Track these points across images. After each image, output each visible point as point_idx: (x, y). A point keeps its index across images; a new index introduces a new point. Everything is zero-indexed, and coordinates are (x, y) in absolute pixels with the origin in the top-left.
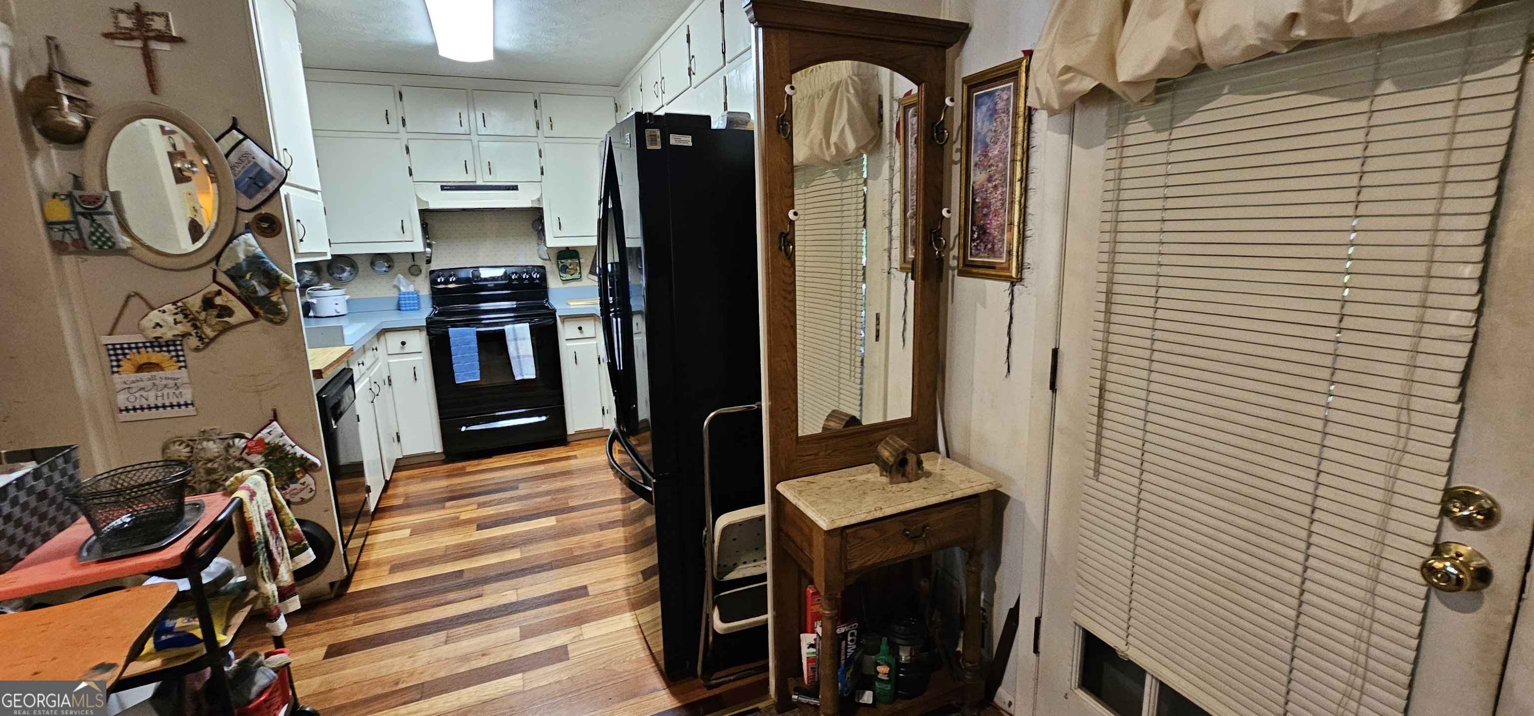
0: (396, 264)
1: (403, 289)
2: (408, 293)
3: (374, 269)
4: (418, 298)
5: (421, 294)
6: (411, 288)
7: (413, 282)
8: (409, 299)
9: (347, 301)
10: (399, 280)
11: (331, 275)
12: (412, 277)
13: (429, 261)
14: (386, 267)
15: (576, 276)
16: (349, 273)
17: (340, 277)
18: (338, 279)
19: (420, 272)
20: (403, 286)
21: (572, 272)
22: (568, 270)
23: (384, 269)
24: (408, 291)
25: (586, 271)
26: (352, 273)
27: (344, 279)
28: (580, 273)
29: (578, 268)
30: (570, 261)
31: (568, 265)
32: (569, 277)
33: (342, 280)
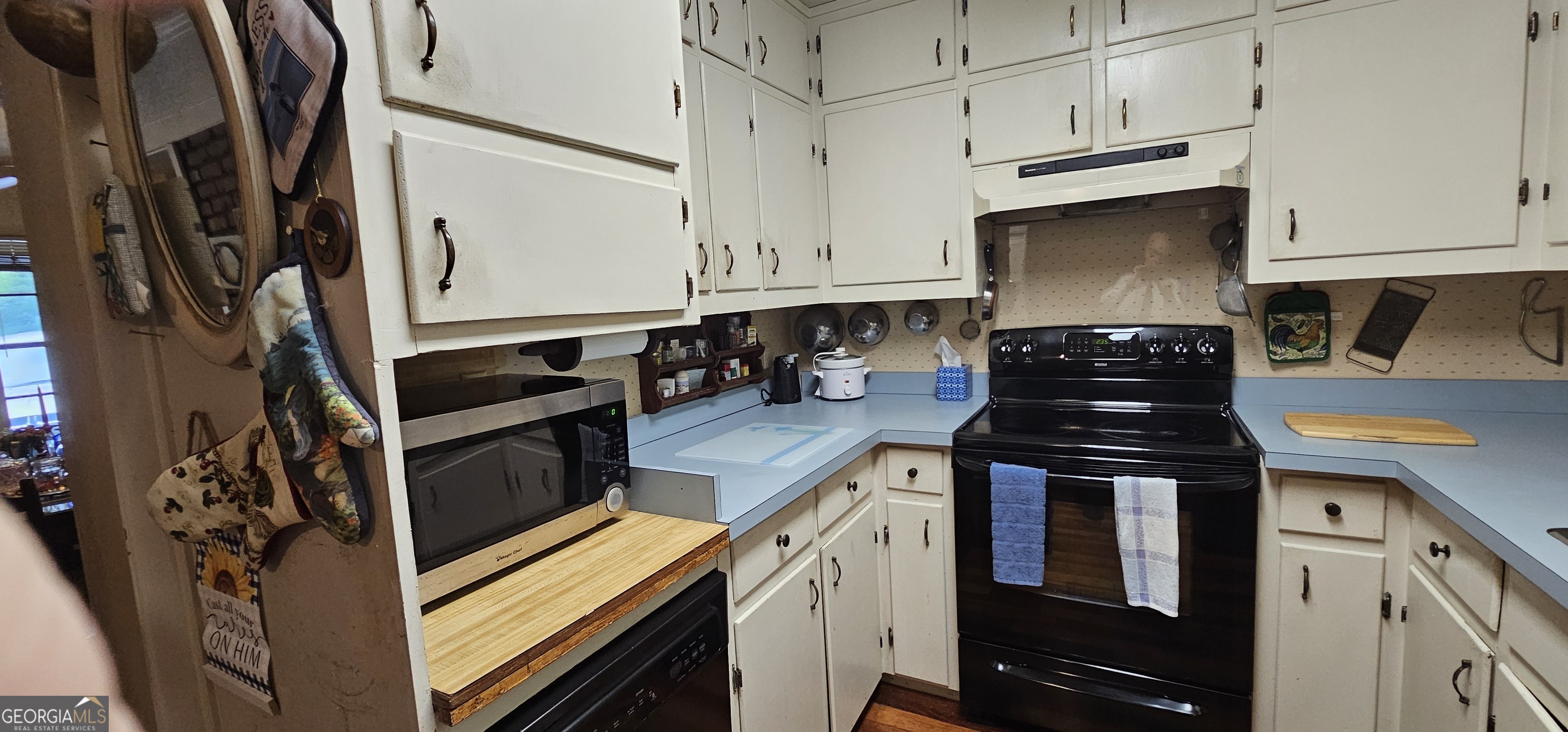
0: (943, 318)
1: (945, 363)
2: (951, 370)
3: (908, 327)
5: (974, 372)
6: (957, 363)
7: (964, 351)
8: (954, 379)
11: (852, 335)
12: (964, 343)
13: (989, 315)
14: (925, 323)
15: (1314, 352)
16: (875, 332)
17: (862, 338)
18: (860, 340)
19: (977, 334)
20: (945, 356)
21: (1305, 342)
22: (1291, 338)
23: (922, 326)
24: (953, 365)
25: (1342, 343)
26: (879, 332)
27: (868, 341)
28: (1327, 347)
29: (1323, 334)
30: (1299, 317)
31: (1294, 326)
32: (1292, 354)
33: (865, 343)
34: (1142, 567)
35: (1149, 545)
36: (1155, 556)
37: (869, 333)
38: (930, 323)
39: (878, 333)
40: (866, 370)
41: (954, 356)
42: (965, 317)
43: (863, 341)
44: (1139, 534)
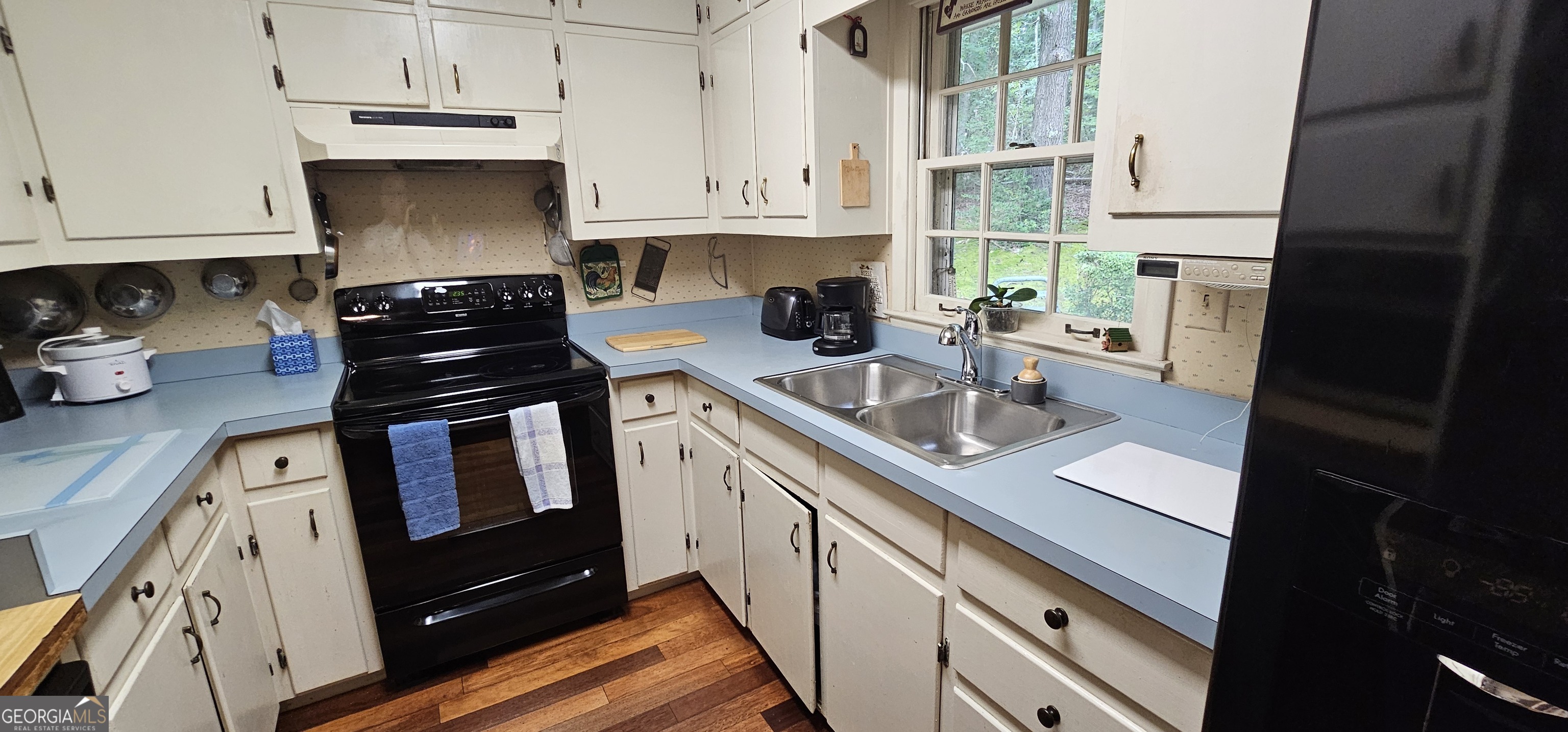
0: (260, 279)
1: (279, 331)
2: (291, 339)
3: (210, 291)
4: (313, 348)
5: (317, 338)
6: (297, 329)
7: (299, 317)
8: (293, 350)
9: (150, 363)
10: (269, 312)
11: (107, 306)
12: (299, 305)
13: (332, 273)
14: (237, 286)
15: (613, 291)
16: (152, 302)
17: (128, 311)
18: (124, 314)
19: (313, 294)
20: (278, 324)
21: (607, 284)
22: (599, 281)
23: (234, 290)
24: (290, 333)
25: (629, 282)
26: (159, 301)
27: (139, 314)
28: (620, 286)
29: (617, 278)
30: (602, 265)
31: (599, 272)
32: (601, 293)
33: (136, 317)
34: (541, 478)
35: (544, 459)
36: (549, 467)
37: (142, 304)
38: (244, 285)
39: (157, 303)
40: (148, 354)
41: (290, 322)
42: (295, 275)
43: (131, 315)
44: (536, 453)
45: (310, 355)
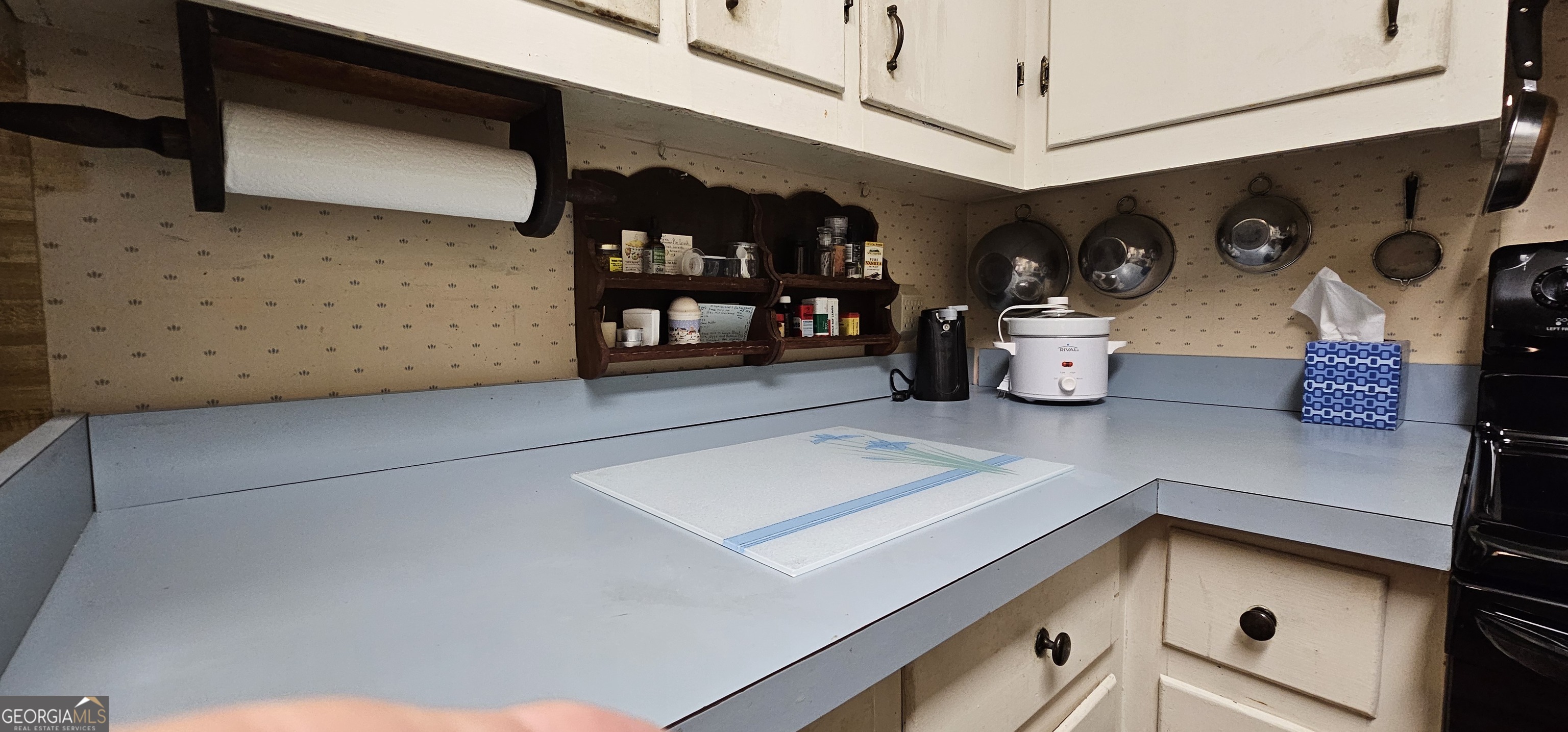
0: (1320, 231)
1: (1329, 332)
2: (1353, 349)
4: (1399, 375)
5: (1413, 359)
6: (1372, 331)
7: (1388, 306)
8: (1351, 374)
10: (1320, 296)
12: (1388, 289)
14: (1273, 244)
16: (1140, 268)
17: (1108, 280)
18: (1104, 286)
19: (1428, 264)
20: (1332, 318)
23: (1264, 250)
24: (1355, 338)
26: (1149, 269)
27: (1121, 286)
33: (1116, 290)
37: (1125, 270)
38: (1285, 243)
39: (1145, 272)
40: (1113, 347)
41: (1361, 316)
42: (1394, 224)
43: (1110, 287)
45: (1388, 390)
